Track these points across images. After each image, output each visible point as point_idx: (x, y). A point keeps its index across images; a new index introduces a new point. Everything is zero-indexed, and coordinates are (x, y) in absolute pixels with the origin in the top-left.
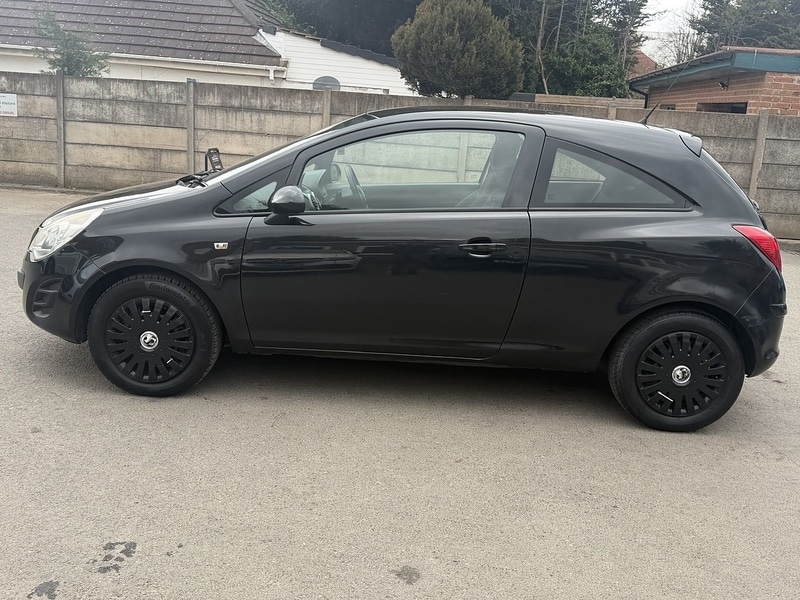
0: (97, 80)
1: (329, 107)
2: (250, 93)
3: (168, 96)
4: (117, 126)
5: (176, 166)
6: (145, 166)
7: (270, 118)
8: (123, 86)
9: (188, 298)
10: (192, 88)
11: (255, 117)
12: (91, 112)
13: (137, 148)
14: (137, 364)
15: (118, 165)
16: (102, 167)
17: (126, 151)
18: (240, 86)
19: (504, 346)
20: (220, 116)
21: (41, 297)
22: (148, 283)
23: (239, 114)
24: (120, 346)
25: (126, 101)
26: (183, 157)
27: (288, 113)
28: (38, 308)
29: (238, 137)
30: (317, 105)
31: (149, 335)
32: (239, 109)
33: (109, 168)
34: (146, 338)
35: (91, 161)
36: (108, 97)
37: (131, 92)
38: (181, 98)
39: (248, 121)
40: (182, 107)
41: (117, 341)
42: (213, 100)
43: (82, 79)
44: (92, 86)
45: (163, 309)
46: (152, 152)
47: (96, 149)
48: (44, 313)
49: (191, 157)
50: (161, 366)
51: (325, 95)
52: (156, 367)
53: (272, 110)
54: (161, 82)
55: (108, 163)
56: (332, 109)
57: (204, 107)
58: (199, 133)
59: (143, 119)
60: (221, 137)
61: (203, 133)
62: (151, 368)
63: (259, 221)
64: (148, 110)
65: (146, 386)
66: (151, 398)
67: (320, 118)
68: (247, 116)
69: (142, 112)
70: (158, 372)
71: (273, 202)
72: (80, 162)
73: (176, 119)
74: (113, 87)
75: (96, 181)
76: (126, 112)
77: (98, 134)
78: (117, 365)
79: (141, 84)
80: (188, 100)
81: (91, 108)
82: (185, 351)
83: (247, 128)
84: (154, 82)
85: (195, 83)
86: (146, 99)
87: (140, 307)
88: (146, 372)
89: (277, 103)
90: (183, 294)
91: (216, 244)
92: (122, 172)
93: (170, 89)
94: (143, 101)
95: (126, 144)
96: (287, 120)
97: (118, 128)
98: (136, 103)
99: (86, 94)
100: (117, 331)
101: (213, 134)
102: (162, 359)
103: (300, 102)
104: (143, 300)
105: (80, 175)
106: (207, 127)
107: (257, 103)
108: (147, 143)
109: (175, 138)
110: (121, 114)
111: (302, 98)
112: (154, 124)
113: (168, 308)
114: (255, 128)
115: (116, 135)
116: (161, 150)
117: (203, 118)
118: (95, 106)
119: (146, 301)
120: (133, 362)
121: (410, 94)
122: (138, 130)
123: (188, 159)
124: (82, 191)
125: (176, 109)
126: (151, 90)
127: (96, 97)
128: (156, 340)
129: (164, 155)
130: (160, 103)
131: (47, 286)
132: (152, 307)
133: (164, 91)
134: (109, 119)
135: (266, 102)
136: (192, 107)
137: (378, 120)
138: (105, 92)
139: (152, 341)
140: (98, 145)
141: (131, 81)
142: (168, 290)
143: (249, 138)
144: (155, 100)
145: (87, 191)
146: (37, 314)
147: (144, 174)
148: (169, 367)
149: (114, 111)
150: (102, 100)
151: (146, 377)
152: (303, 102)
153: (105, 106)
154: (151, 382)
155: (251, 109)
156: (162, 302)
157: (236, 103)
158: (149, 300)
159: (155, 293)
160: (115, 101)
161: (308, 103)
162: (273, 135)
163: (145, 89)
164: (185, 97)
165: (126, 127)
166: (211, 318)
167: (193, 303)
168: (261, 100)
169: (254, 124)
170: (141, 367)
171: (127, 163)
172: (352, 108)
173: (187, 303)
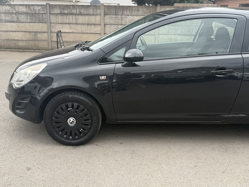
0: (10, 5)
1: (103, 12)
2: (71, 8)
3: (39, 10)
4: (19, 23)
5: (43, 38)
6: (31, 38)
7: (80, 17)
8: (21, 7)
9: (88, 102)
10: (48, 7)
11: (74, 17)
12: (8, 18)
13: (28, 32)
14: (67, 132)
15: (20, 39)
16: (14, 40)
17: (23, 33)
18: (67, 5)
19: (230, 116)
20: (60, 17)
21: (19, 104)
22: (70, 96)
23: (68, 16)
24: (58, 125)
25: (22, 13)
26: (46, 34)
27: (87, 15)
28: (17, 109)
29: (68, 25)
30: (98, 11)
31: (72, 119)
32: (68, 14)
33: (17, 40)
34: (70, 121)
35: (10, 38)
36: (14, 12)
37: (24, 9)
38: (44, 11)
39: (71, 19)
40: (45, 15)
41: (57, 123)
42: (57, 11)
43: (4, 5)
44: (8, 8)
45: (77, 107)
46: (33, 34)
47: (11, 33)
48: (21, 111)
49: (49, 34)
50: (77, 133)
51: (102, 7)
52: (75, 133)
53: (80, 14)
54: (35, 5)
55: (16, 38)
56: (104, 12)
57: (53, 14)
58: (52, 24)
59: (29, 20)
60: (61, 26)
61: (53, 24)
62: (73, 133)
63: (119, 65)
64: (31, 16)
65: (71, 141)
66: (73, 147)
67: (100, 16)
68: (71, 17)
69: (29, 17)
70: (76, 135)
71: (126, 57)
72: (5, 38)
73: (43, 19)
74: (17, 8)
75: (12, 45)
76: (22, 18)
77: (12, 27)
78: (58, 133)
79: (28, 6)
80: (47, 11)
81: (8, 16)
82: (88, 125)
83: (71, 22)
84: (33, 5)
85: (49, 5)
86: (30, 12)
87: (67, 107)
88: (71, 135)
89: (83, 11)
90: (86, 100)
91: (100, 77)
92: (22, 42)
93: (39, 8)
94: (29, 13)
95: (23, 30)
96: (87, 18)
97: (19, 24)
98: (26, 13)
99: (6, 11)
100: (57, 118)
101: (58, 25)
102: (78, 129)
103: (91, 10)
104: (68, 103)
105: (5, 44)
106: (55, 22)
107: (74, 11)
108: (31, 30)
109: (42, 27)
110: (20, 18)
111: (92, 9)
112: (34, 22)
113: (79, 107)
114: (74, 22)
115: (19, 27)
116: (37, 32)
117: (53, 19)
118: (10, 16)
119: (70, 104)
120: (65, 131)
121: (134, 5)
122: (27, 24)
123: (48, 35)
124: (7, 50)
125: (42, 15)
126: (32, 8)
127: (10, 12)
128: (75, 121)
129: (38, 34)
130: (35, 13)
131: (23, 99)
132: (72, 107)
133: (37, 8)
134: (16, 21)
135: (78, 11)
136: (48, 14)
137: (169, 16)
138: (13, 10)
139: (73, 122)
140: (12, 31)
141: (23, 5)
142: (80, 99)
143: (72, 26)
144: (34, 12)
145: (9, 50)
146: (18, 111)
147: (31, 42)
148: (81, 133)
149: (17, 17)
150: (12, 13)
151: (71, 137)
152: (93, 10)
153: (14, 15)
154: (73, 139)
155: (72, 14)
156: (77, 104)
157: (66, 12)
158: (71, 103)
159: (74, 100)
160: (18, 13)
161: (95, 10)
162: (82, 24)
163: (29, 8)
164: (45, 10)
165: (23, 24)
166: (98, 110)
167: (91, 104)
168: (76, 10)
169: (74, 20)
170: (69, 133)
171: (24, 38)
172: (112, 12)
173: (88, 104)
